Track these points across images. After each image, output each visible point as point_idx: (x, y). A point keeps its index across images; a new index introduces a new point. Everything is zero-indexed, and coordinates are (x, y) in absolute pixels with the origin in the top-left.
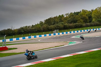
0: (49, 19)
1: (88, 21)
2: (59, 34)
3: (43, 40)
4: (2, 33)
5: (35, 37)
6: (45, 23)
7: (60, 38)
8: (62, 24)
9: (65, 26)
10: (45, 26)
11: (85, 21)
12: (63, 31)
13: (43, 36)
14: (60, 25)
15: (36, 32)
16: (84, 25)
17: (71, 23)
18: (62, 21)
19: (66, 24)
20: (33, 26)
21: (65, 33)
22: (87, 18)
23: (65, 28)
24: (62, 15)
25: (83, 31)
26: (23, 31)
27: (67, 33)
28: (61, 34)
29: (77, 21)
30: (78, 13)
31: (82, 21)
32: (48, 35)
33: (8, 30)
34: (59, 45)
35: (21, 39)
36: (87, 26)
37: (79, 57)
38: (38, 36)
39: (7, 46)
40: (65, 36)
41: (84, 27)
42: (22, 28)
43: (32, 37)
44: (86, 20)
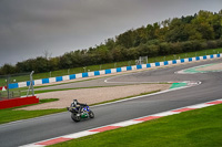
0: (126, 34)
1: (214, 35)
2: (148, 66)
3: (114, 80)
4: (25, 67)
5: (97, 74)
6: (118, 43)
7: (150, 74)
8: (156, 44)
9: (161, 48)
10: (118, 49)
11: (207, 36)
12: (156, 59)
13: (113, 70)
14: (152, 46)
15: (99, 63)
16: (204, 44)
17: (175, 41)
18: (156, 37)
19: (165, 44)
20: (91, 49)
21: (162, 63)
22: (211, 29)
23: (163, 53)
24: (156, 24)
25: (201, 58)
26: (70, 62)
27: (166, 64)
28: (153, 65)
29: (188, 35)
30: (191, 18)
31: (199, 35)
32: (124, 69)
33: (39, 59)
34: (150, 90)
35: (66, 78)
36: (211, 47)
37: (195, 117)
38: (102, 72)
39: (37, 96)
40: (162, 70)
41: (204, 49)
42: (68, 55)
43: (91, 74)
44: (209, 33)
